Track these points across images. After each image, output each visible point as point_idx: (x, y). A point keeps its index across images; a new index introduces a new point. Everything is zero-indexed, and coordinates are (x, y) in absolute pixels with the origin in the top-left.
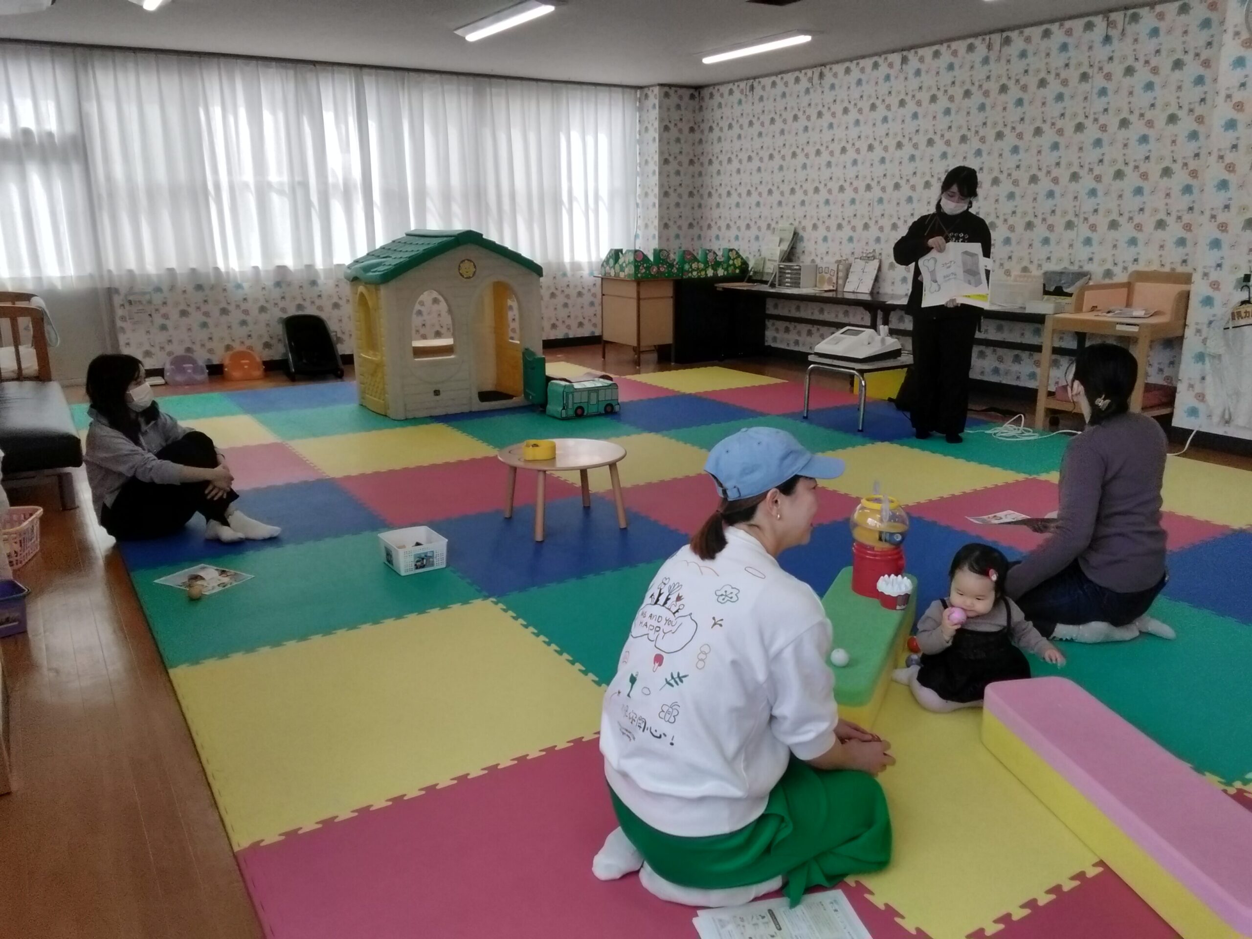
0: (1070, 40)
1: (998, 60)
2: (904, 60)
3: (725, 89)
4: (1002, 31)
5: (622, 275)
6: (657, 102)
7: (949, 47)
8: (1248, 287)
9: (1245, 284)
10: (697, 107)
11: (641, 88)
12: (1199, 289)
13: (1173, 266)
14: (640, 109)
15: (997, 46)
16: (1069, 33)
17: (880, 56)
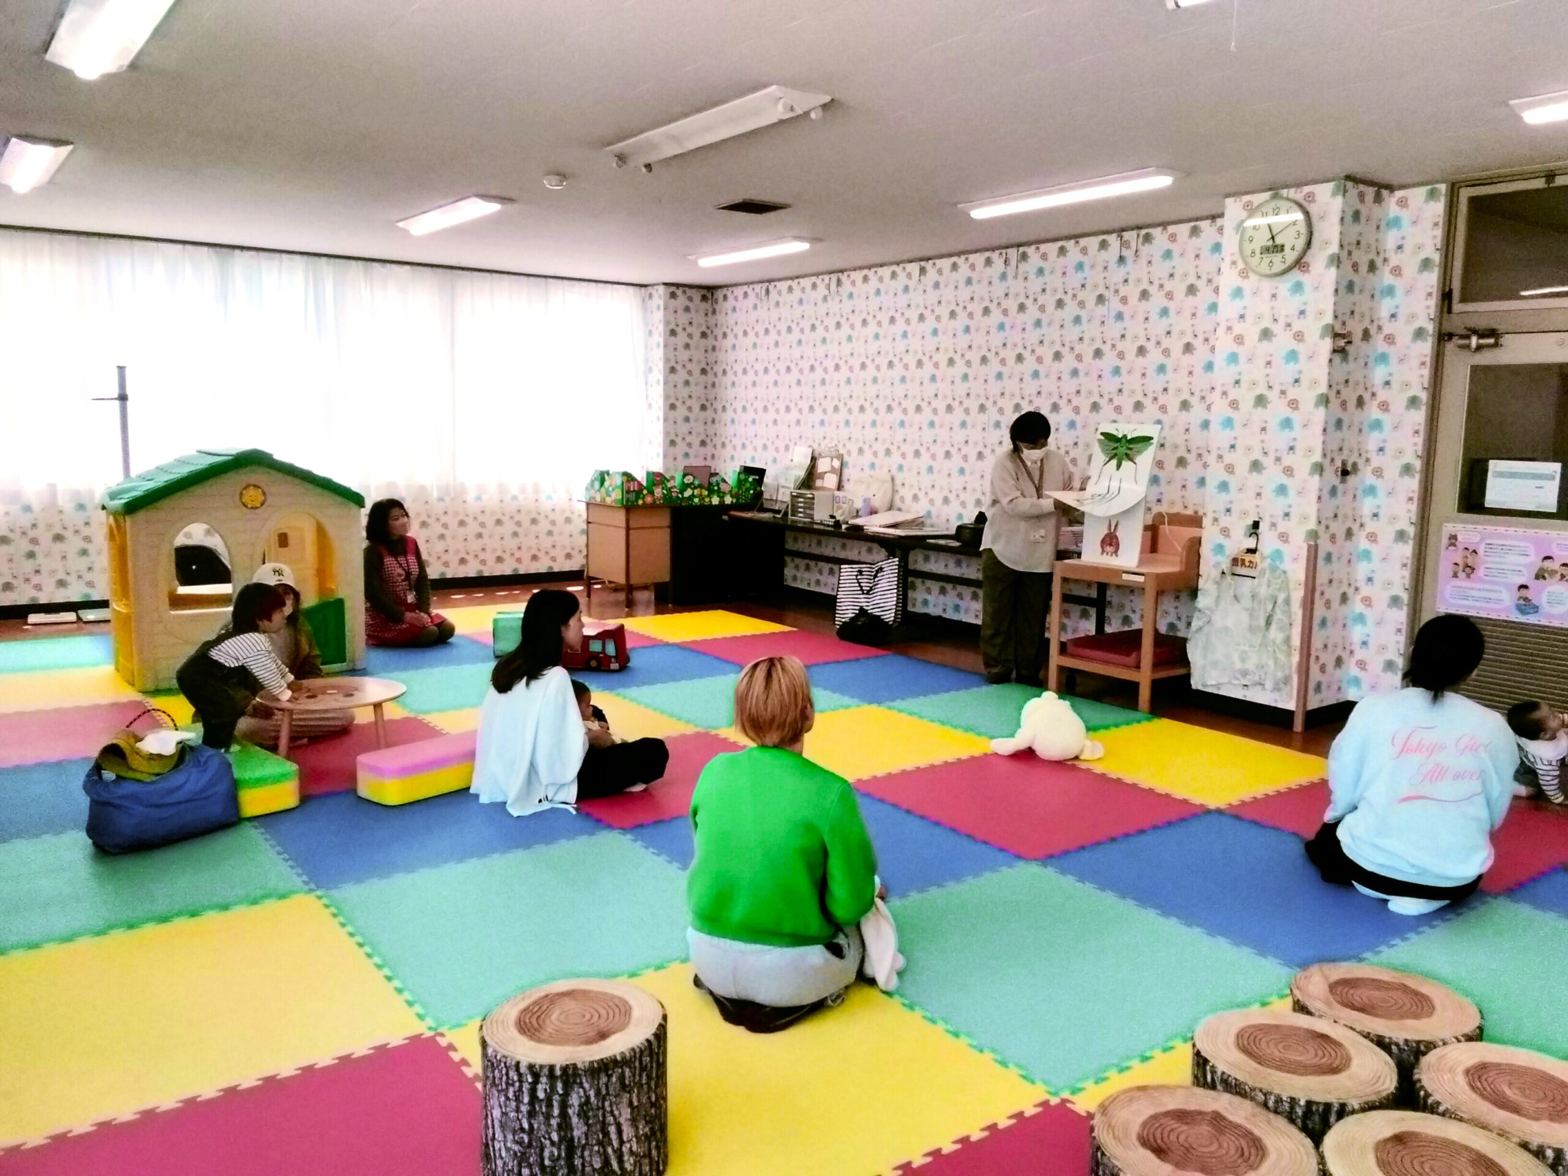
0: (1085, 259)
1: (1016, 277)
2: (923, 271)
3: (739, 291)
4: (1019, 245)
5: (609, 500)
6: (661, 303)
7: (967, 259)
8: (1257, 535)
9: (1254, 531)
10: (710, 310)
11: (645, 286)
12: (1209, 535)
13: (1196, 509)
14: (645, 309)
15: (1013, 262)
16: (1084, 251)
17: (898, 265)
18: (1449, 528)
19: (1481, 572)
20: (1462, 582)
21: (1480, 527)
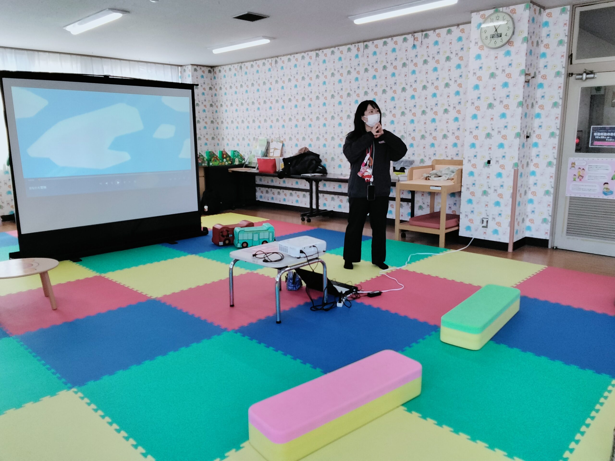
0: (396, 47)
1: (363, 56)
2: (317, 55)
3: (227, 68)
4: (364, 41)
6: (190, 74)
7: (338, 49)
8: (490, 166)
9: (488, 165)
10: (213, 77)
11: (181, 66)
12: (466, 167)
13: (452, 157)
15: (362, 48)
16: (396, 43)
17: (305, 53)
18: (571, 160)
19: (586, 178)
20: (578, 183)
21: (586, 159)
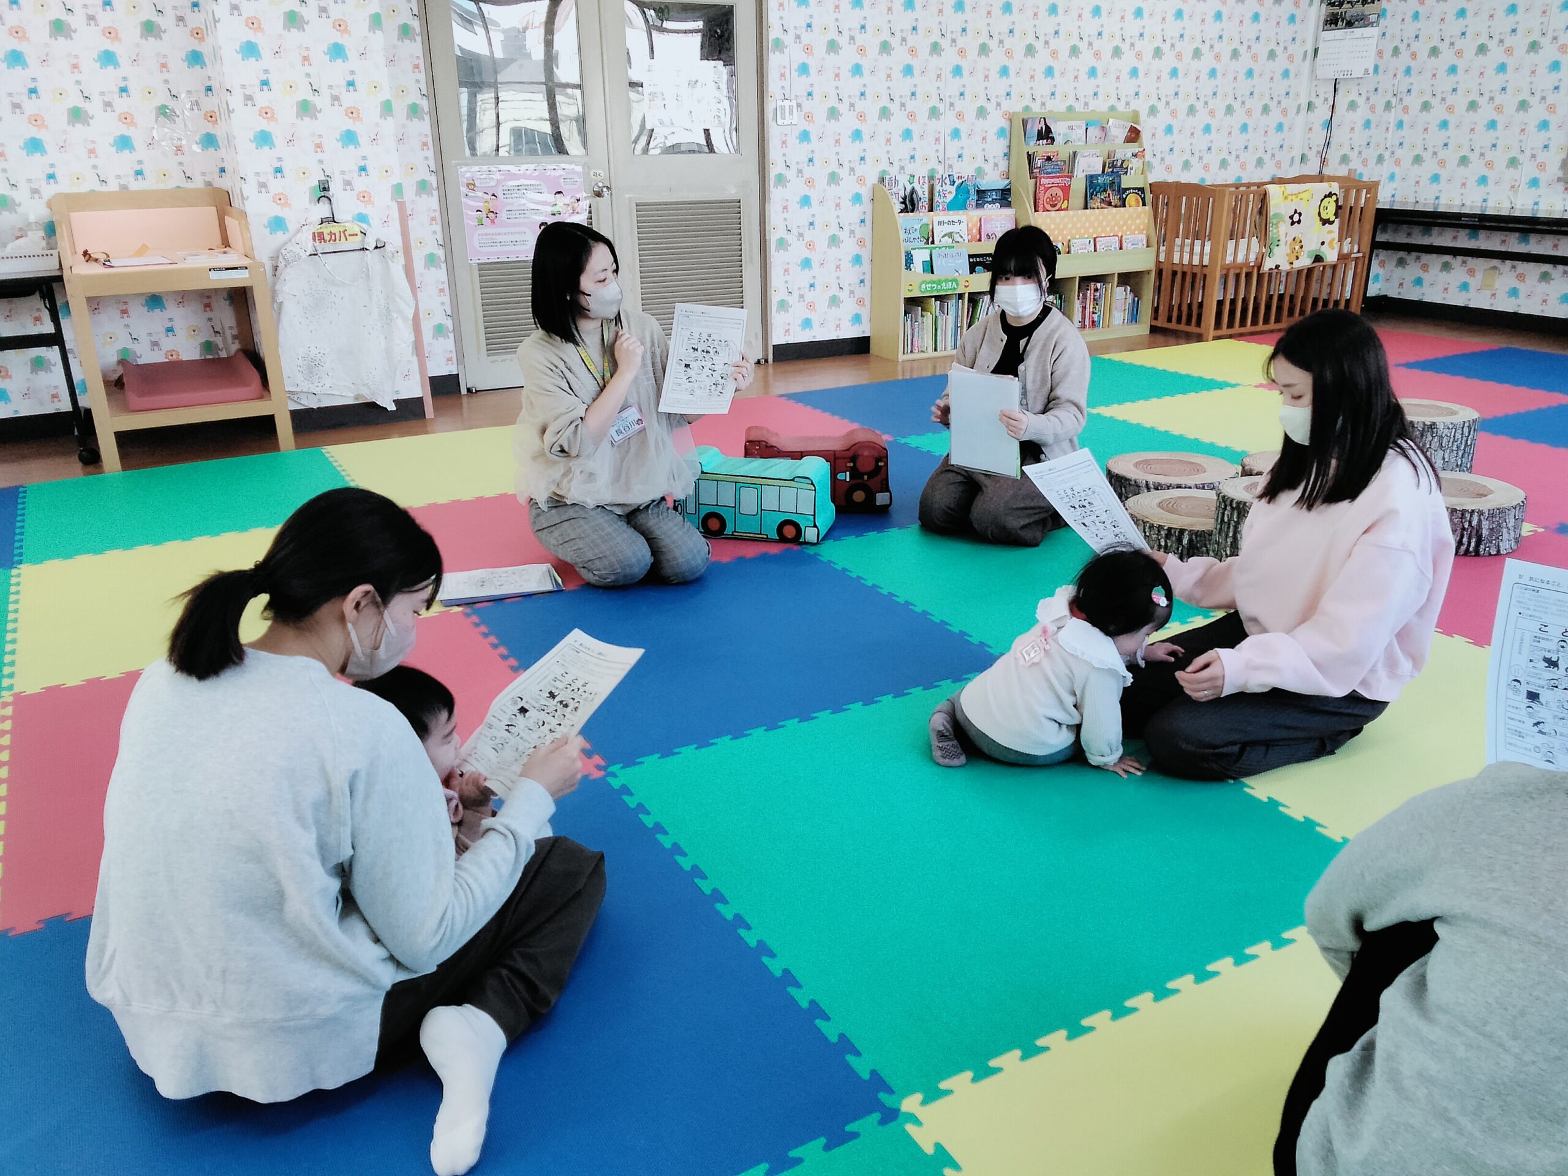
8: (328, 198)
9: (322, 194)
19: (503, 215)
20: (489, 229)
